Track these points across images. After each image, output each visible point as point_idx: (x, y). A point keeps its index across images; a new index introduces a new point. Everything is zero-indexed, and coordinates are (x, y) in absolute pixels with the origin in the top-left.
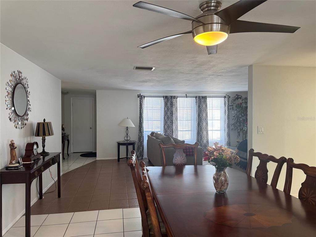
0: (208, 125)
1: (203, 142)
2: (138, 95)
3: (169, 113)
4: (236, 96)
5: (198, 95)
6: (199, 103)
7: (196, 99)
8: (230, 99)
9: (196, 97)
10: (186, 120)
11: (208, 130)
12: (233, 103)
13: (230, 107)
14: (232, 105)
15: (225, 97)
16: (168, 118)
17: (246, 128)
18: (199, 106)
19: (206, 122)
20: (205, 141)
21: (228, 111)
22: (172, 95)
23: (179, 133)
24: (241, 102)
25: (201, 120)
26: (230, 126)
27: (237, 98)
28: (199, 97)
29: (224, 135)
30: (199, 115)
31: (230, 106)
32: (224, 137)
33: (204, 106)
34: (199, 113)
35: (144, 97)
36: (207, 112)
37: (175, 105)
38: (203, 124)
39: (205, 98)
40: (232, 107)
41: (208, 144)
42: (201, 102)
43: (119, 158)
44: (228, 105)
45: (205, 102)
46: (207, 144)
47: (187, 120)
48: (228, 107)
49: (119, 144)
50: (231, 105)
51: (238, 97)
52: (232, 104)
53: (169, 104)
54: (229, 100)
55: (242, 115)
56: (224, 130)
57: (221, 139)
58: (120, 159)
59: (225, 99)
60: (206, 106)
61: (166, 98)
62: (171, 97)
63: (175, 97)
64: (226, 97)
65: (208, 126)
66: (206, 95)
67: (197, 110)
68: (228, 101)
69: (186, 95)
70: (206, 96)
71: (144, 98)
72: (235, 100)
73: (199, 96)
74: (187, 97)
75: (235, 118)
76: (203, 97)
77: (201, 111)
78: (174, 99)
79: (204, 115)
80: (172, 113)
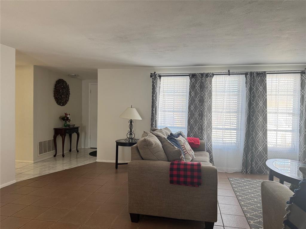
0: (268, 121)
1: (256, 149)
2: (151, 74)
3: (197, 100)
5: (249, 71)
6: (251, 83)
7: (246, 76)
9: (246, 74)
10: (227, 112)
11: (266, 130)
16: (196, 108)
18: (251, 89)
19: (264, 115)
20: (260, 149)
22: (203, 72)
23: (213, 133)
25: (254, 112)
28: (251, 73)
29: (298, 140)
30: (251, 104)
32: (298, 144)
33: (261, 89)
34: (250, 101)
35: (160, 76)
36: (266, 99)
37: (207, 87)
38: (257, 119)
41: (266, 153)
42: (254, 82)
43: (117, 163)
45: (263, 82)
46: (263, 153)
49: (119, 144)
53: (197, 86)
56: (298, 131)
57: (293, 147)
58: (118, 165)
59: (301, 75)
60: (265, 88)
61: (193, 76)
62: (202, 74)
64: (304, 73)
65: (266, 123)
69: (229, 71)
70: (265, 72)
71: (160, 79)
74: (229, 75)
76: (258, 74)
78: (206, 79)
79: (261, 104)
80: (202, 101)
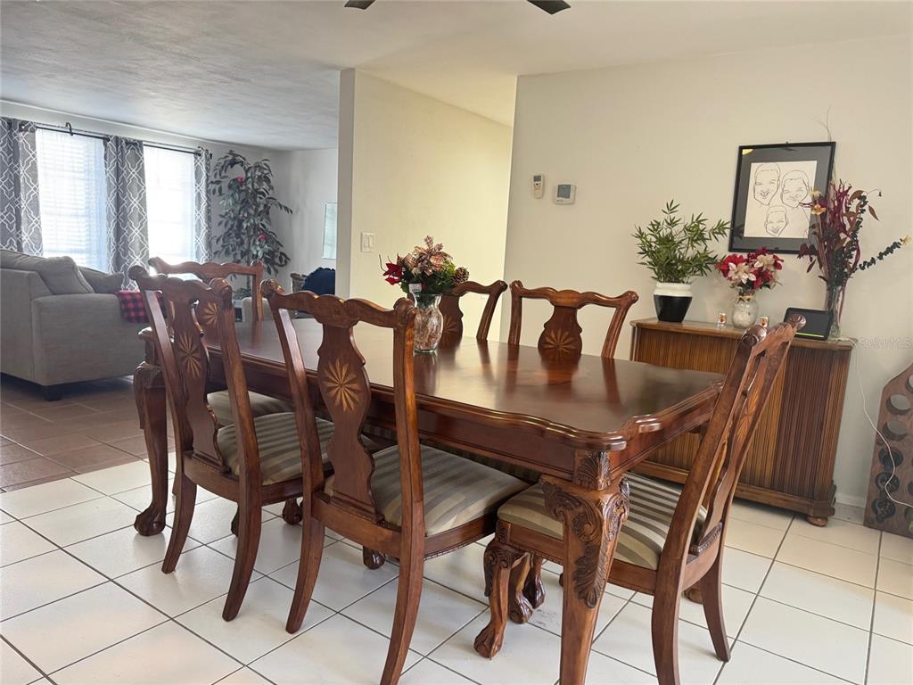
4: (230, 157)
5: (112, 133)
6: (117, 161)
7: (105, 144)
8: (213, 162)
9: (106, 139)
12: (220, 175)
13: (212, 187)
14: (218, 182)
15: (197, 154)
17: (259, 248)
18: (118, 172)
19: (142, 225)
21: (207, 196)
22: (11, 117)
24: (244, 176)
25: (125, 218)
26: (214, 241)
27: (233, 163)
28: (117, 140)
30: (118, 202)
31: (212, 182)
33: (134, 173)
34: (118, 195)
36: (145, 195)
37: (26, 155)
38: (130, 231)
39: (137, 146)
40: (217, 187)
42: (122, 157)
44: (207, 180)
45: (138, 159)
47: (77, 216)
48: (207, 186)
50: (214, 180)
51: (234, 159)
52: (218, 178)
54: (209, 165)
55: (248, 213)
56: (194, 254)
59: (196, 158)
60: (141, 173)
62: (11, 122)
63: (24, 127)
64: (200, 155)
66: (141, 139)
67: (109, 184)
68: (207, 168)
69: (69, 125)
70: (140, 142)
72: (224, 168)
73: (117, 138)
74: (72, 134)
75: (225, 221)
76: (128, 143)
77: (123, 187)
78: (21, 134)
79: (135, 203)
80: (14, 184)
